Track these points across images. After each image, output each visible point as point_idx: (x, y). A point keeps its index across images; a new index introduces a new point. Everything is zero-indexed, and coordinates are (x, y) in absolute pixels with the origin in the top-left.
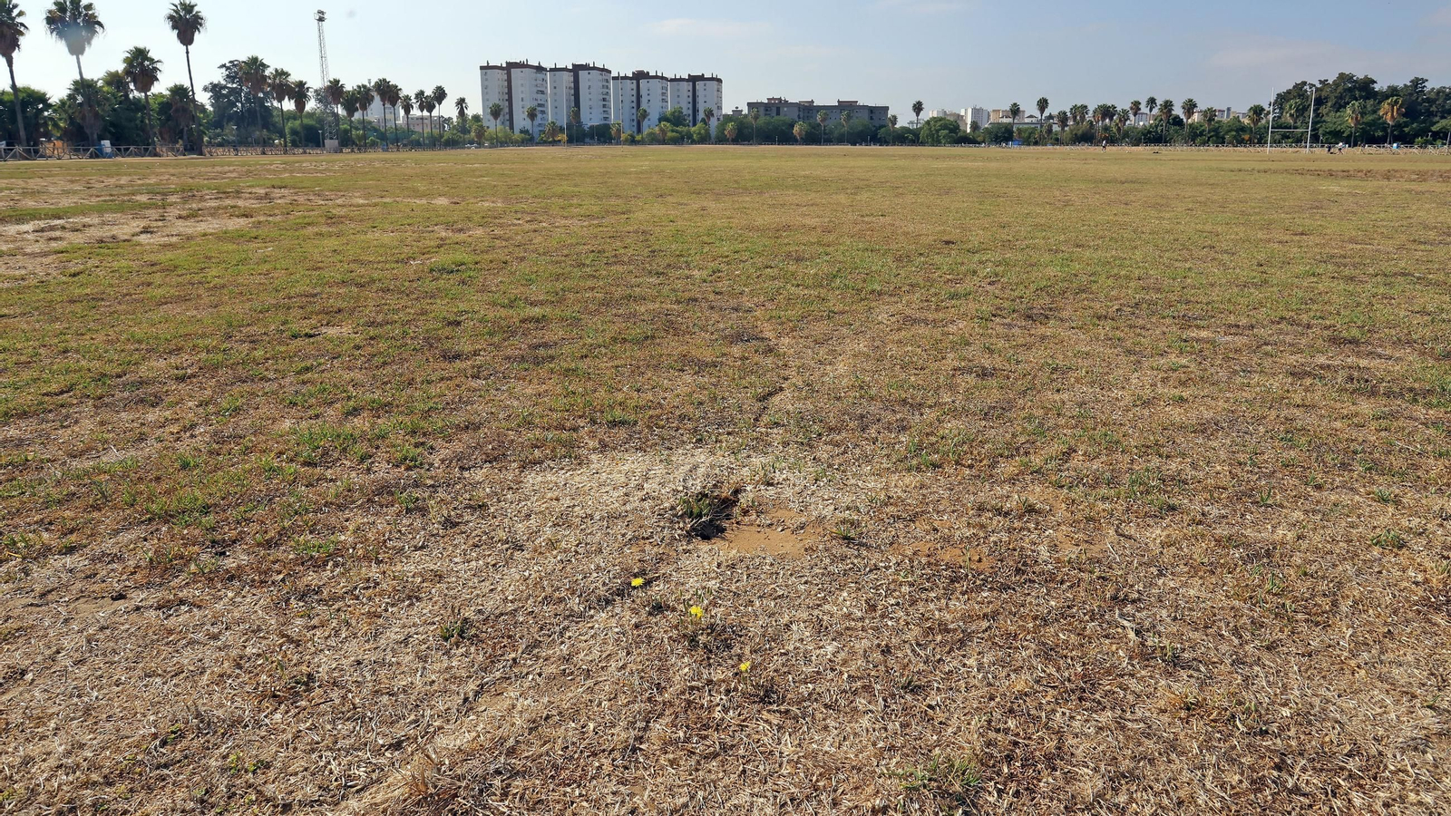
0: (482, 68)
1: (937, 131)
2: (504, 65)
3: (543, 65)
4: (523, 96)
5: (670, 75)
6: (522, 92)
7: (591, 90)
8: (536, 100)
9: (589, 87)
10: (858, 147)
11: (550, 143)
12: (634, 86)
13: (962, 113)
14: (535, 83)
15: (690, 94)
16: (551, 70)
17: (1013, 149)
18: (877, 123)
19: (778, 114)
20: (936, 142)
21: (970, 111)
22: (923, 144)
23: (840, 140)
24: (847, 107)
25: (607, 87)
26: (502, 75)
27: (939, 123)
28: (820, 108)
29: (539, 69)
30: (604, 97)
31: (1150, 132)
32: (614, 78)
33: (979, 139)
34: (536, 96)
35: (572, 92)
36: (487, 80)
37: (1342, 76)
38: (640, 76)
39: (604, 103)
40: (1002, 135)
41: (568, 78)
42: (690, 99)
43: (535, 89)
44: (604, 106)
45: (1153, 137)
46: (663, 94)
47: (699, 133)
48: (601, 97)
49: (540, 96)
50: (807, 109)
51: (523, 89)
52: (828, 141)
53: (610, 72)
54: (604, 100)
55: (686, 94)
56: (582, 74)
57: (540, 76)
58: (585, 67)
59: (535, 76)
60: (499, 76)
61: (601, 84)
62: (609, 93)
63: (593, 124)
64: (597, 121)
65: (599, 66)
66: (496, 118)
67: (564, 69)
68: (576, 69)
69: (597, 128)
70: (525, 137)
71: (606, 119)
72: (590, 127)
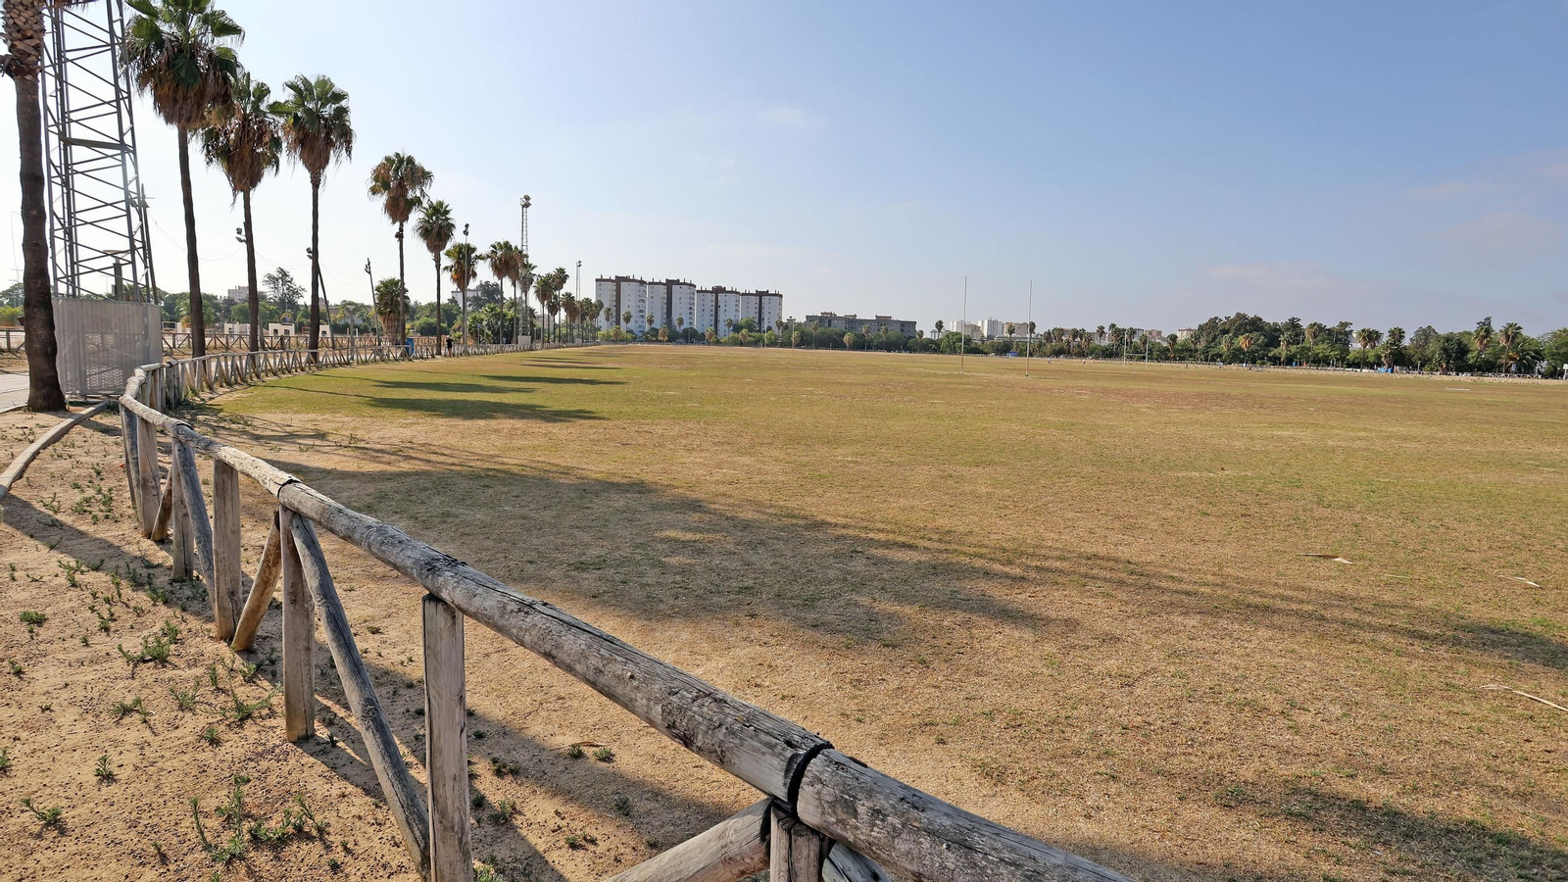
0: (597, 280)
1: (954, 343)
2: (613, 278)
3: (644, 279)
4: (629, 303)
5: (742, 291)
6: (629, 301)
7: (682, 301)
8: (639, 307)
9: (680, 299)
10: (892, 353)
11: (652, 341)
12: (714, 298)
13: (980, 325)
14: (638, 294)
15: (757, 306)
16: (650, 284)
17: (1010, 359)
18: (907, 335)
19: (830, 325)
20: (954, 351)
21: (986, 322)
22: (942, 352)
23: (879, 347)
24: (882, 321)
25: (693, 299)
26: (613, 286)
27: (956, 337)
28: (863, 322)
29: (642, 282)
30: (691, 306)
31: (1107, 350)
32: (698, 292)
33: (986, 350)
34: (638, 304)
35: (666, 301)
36: (600, 290)
37: (1238, 314)
38: (718, 291)
39: (691, 311)
40: (1004, 349)
41: (663, 290)
42: (757, 311)
43: (639, 299)
44: (690, 313)
45: (1109, 354)
46: (737, 305)
47: (770, 339)
48: (688, 307)
49: (641, 304)
50: (852, 322)
51: (629, 298)
52: (869, 348)
53: (694, 286)
54: (691, 308)
55: (754, 305)
56: (675, 288)
57: (642, 288)
58: (677, 282)
59: (638, 288)
60: (610, 287)
61: (689, 296)
62: (693, 304)
63: (683, 327)
64: (686, 326)
65: (688, 281)
66: (607, 319)
67: (660, 283)
68: (670, 284)
69: (685, 331)
70: (629, 336)
71: (691, 323)
72: (680, 329)
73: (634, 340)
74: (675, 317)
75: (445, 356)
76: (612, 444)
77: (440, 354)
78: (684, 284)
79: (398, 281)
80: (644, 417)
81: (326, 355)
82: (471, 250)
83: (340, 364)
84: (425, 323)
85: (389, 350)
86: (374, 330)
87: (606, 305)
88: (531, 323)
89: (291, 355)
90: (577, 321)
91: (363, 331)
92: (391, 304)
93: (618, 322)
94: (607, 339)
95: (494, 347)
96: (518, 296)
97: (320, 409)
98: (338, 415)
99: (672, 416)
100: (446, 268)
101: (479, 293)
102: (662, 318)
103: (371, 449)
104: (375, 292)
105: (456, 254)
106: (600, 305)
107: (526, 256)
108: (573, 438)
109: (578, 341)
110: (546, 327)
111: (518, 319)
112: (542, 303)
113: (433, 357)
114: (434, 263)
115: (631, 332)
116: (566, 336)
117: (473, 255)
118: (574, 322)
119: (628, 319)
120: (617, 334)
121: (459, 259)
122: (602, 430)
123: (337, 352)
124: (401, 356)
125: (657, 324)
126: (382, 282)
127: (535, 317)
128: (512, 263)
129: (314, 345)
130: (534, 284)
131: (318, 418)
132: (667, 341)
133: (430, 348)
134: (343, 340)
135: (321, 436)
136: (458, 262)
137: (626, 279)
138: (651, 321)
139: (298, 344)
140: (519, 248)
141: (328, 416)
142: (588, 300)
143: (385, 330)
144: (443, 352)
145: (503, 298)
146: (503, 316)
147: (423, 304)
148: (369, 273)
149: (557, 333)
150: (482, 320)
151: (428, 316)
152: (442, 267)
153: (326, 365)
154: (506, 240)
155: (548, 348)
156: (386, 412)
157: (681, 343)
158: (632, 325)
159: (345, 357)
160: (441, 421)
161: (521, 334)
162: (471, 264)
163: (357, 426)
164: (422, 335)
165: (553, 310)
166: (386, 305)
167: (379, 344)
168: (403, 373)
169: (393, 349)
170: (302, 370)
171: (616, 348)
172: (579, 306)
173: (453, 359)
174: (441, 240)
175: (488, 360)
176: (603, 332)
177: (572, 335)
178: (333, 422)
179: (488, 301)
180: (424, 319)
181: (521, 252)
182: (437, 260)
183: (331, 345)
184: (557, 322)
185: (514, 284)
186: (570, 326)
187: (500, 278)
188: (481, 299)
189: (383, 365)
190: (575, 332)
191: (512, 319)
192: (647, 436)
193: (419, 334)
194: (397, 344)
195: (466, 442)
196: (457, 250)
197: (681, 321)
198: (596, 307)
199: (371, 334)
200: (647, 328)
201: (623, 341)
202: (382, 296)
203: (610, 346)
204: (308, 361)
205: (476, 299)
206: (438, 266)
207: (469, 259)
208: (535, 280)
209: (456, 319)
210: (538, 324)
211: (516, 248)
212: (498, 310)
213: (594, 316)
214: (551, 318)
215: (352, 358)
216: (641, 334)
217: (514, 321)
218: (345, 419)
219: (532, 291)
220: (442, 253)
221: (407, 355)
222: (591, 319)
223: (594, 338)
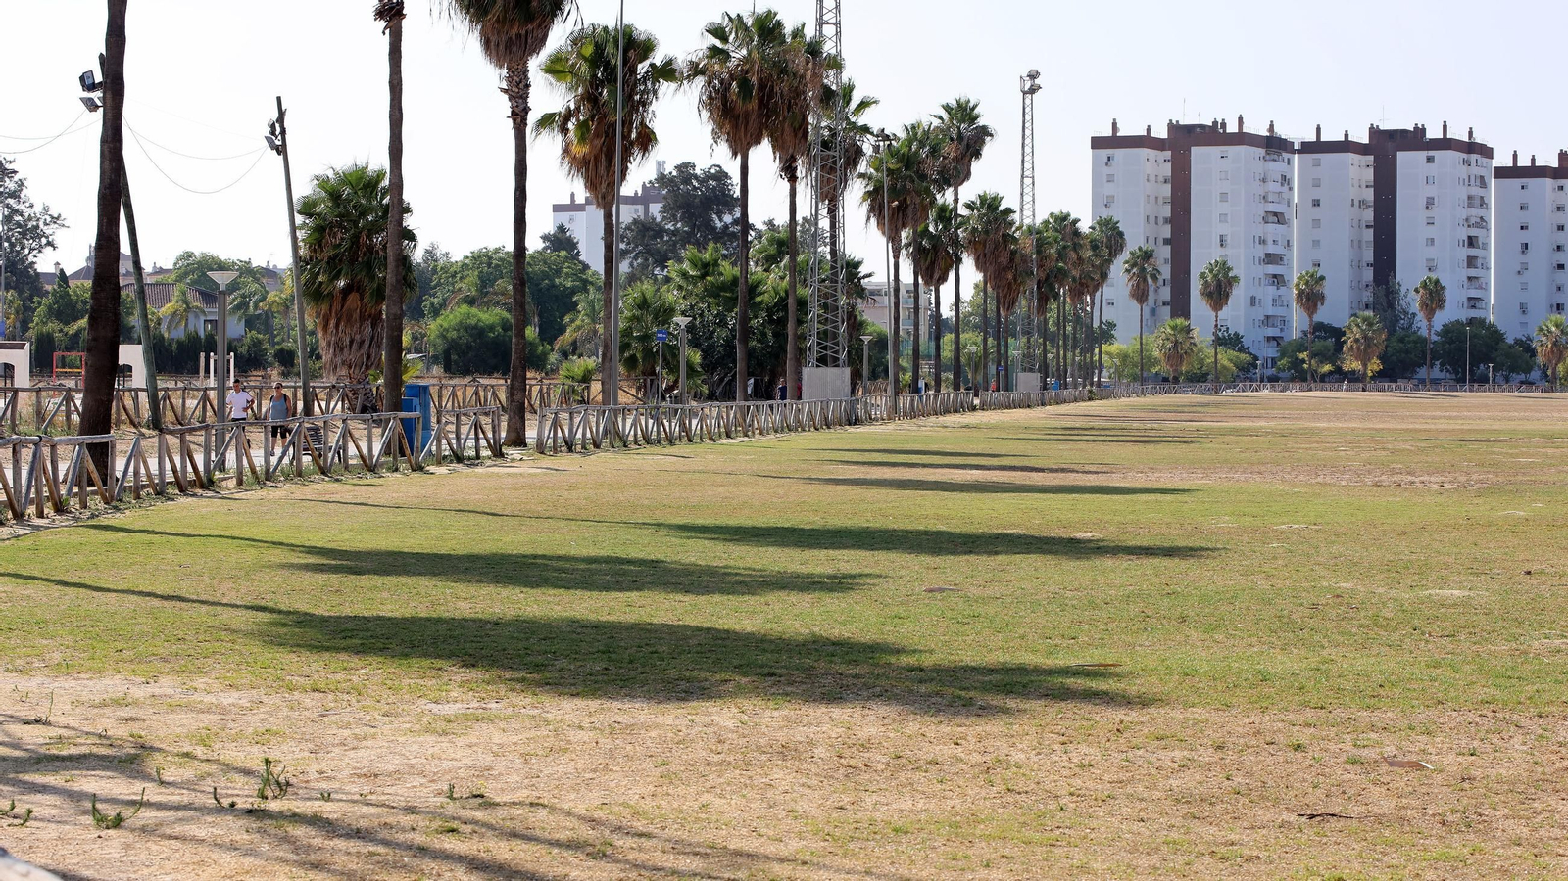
0: (1097, 143)
2: (1161, 132)
3: (1281, 131)
4: (1224, 229)
6: (1223, 218)
7: (1435, 212)
8: (1263, 241)
9: (1430, 203)
11: (1323, 378)
14: (1260, 190)
16: (1307, 148)
25: (1483, 203)
26: (1158, 164)
29: (1274, 145)
30: (1473, 232)
32: (1501, 173)
34: (1261, 229)
35: (1369, 215)
36: (1110, 179)
39: (1473, 252)
41: (1359, 171)
43: (1262, 209)
44: (1471, 262)
48: (1463, 233)
49: (1273, 230)
51: (1225, 208)
53: (1486, 152)
54: (1471, 242)
56: (1408, 162)
57: (1275, 168)
58: (1414, 139)
59: (1259, 167)
60: (1150, 169)
61: (1463, 193)
62: (1482, 223)
63: (1442, 318)
64: (1452, 312)
65: (1458, 133)
66: (1140, 294)
67: (1345, 146)
68: (1386, 146)
69: (1452, 332)
70: (1226, 358)
71: (1474, 302)
72: (1430, 327)
73: (1247, 374)
74: (1409, 275)
75: (541, 448)
76: (1264, 815)
77: (519, 441)
78: (1445, 143)
79: (380, 175)
80: (1373, 698)
81: (137, 454)
82: (635, 46)
83: (183, 487)
84: (461, 326)
85: (347, 434)
86: (286, 359)
87: (1134, 241)
88: (851, 316)
89: (27, 454)
90: (1023, 305)
91: (250, 362)
92: (353, 260)
93: (1180, 306)
94: (1141, 375)
95: (716, 412)
96: (804, 210)
97: (139, 659)
98: (200, 682)
99: (1482, 693)
100: (546, 121)
101: (655, 209)
102: (1357, 286)
103: (296, 818)
104: (299, 219)
105: (584, 68)
106: (1110, 238)
107: (836, 63)
108: (1104, 789)
109: (1027, 382)
110: (905, 327)
111: (802, 304)
112: (893, 238)
113: (498, 454)
114: (504, 105)
115: (1228, 341)
116: (978, 364)
117: (642, 68)
118: (1011, 305)
119: (1219, 291)
120: (1179, 350)
121: (595, 84)
122: (1207, 755)
123: (173, 441)
124: (387, 450)
125: (1336, 310)
126: (323, 182)
127: (861, 292)
128: (783, 87)
129: (98, 419)
130: (863, 167)
131: (139, 693)
132: (1380, 376)
133: (485, 421)
134: (187, 398)
135: (130, 761)
136: (591, 98)
137: (1213, 135)
138: (1311, 298)
139: (40, 414)
140: (810, 33)
141: (167, 686)
142: (1063, 224)
143: (326, 357)
144: (531, 434)
145: (744, 222)
146: (739, 294)
147: (457, 257)
148: (282, 150)
149: (947, 352)
150: (668, 312)
151: (471, 301)
152: (532, 118)
153: (137, 490)
154: (761, 10)
155: (912, 414)
156: (368, 671)
157: (1435, 383)
158: (1235, 314)
159: (199, 459)
160: (568, 710)
161: (813, 356)
162: (636, 101)
163: (273, 723)
164: (450, 369)
165: (934, 262)
166: (334, 267)
167: (308, 411)
168: (399, 517)
169: (358, 428)
170: (60, 508)
171: (1177, 409)
172: (1027, 246)
173: (565, 461)
174: (529, 17)
175: (695, 464)
176: (1121, 344)
177: (1002, 358)
178: (189, 707)
179: (687, 239)
180: (456, 315)
181: (814, 49)
182: (518, 92)
183: (146, 413)
184: (947, 312)
185: (789, 172)
186: (994, 326)
187: (741, 147)
188: (659, 232)
189: (323, 487)
190: (1016, 349)
191: (782, 304)
192: (1403, 780)
193: (437, 370)
194: (366, 407)
195: (687, 798)
196: (588, 50)
197: (1434, 295)
198: (1094, 247)
199: (275, 374)
200: (1297, 322)
201: (1202, 379)
202: (321, 232)
203: (1150, 400)
204: (81, 479)
205: (645, 230)
206: (519, 116)
207: (631, 82)
208: (867, 148)
209: (572, 307)
210: (877, 319)
211: (798, 33)
212: (728, 270)
213: (1091, 281)
214: (927, 297)
215: (221, 465)
216: (1271, 352)
217: (785, 311)
218: (229, 698)
219: (854, 197)
220: (535, 64)
221: (405, 449)
222: (1079, 290)
223: (1088, 370)
